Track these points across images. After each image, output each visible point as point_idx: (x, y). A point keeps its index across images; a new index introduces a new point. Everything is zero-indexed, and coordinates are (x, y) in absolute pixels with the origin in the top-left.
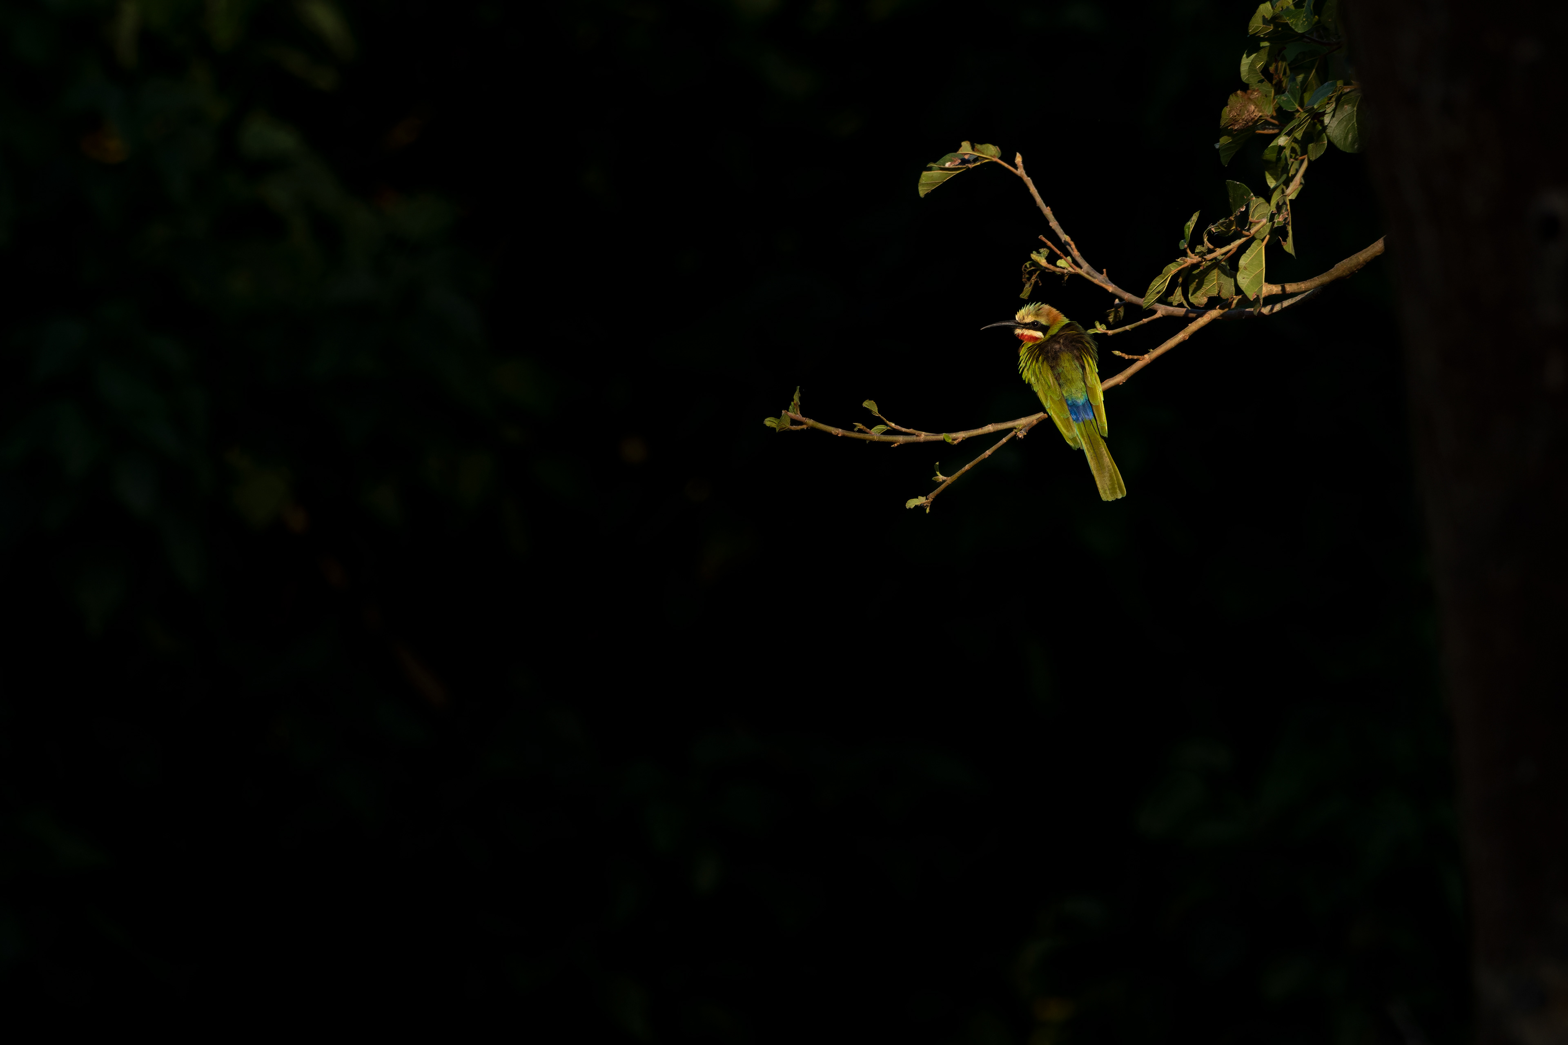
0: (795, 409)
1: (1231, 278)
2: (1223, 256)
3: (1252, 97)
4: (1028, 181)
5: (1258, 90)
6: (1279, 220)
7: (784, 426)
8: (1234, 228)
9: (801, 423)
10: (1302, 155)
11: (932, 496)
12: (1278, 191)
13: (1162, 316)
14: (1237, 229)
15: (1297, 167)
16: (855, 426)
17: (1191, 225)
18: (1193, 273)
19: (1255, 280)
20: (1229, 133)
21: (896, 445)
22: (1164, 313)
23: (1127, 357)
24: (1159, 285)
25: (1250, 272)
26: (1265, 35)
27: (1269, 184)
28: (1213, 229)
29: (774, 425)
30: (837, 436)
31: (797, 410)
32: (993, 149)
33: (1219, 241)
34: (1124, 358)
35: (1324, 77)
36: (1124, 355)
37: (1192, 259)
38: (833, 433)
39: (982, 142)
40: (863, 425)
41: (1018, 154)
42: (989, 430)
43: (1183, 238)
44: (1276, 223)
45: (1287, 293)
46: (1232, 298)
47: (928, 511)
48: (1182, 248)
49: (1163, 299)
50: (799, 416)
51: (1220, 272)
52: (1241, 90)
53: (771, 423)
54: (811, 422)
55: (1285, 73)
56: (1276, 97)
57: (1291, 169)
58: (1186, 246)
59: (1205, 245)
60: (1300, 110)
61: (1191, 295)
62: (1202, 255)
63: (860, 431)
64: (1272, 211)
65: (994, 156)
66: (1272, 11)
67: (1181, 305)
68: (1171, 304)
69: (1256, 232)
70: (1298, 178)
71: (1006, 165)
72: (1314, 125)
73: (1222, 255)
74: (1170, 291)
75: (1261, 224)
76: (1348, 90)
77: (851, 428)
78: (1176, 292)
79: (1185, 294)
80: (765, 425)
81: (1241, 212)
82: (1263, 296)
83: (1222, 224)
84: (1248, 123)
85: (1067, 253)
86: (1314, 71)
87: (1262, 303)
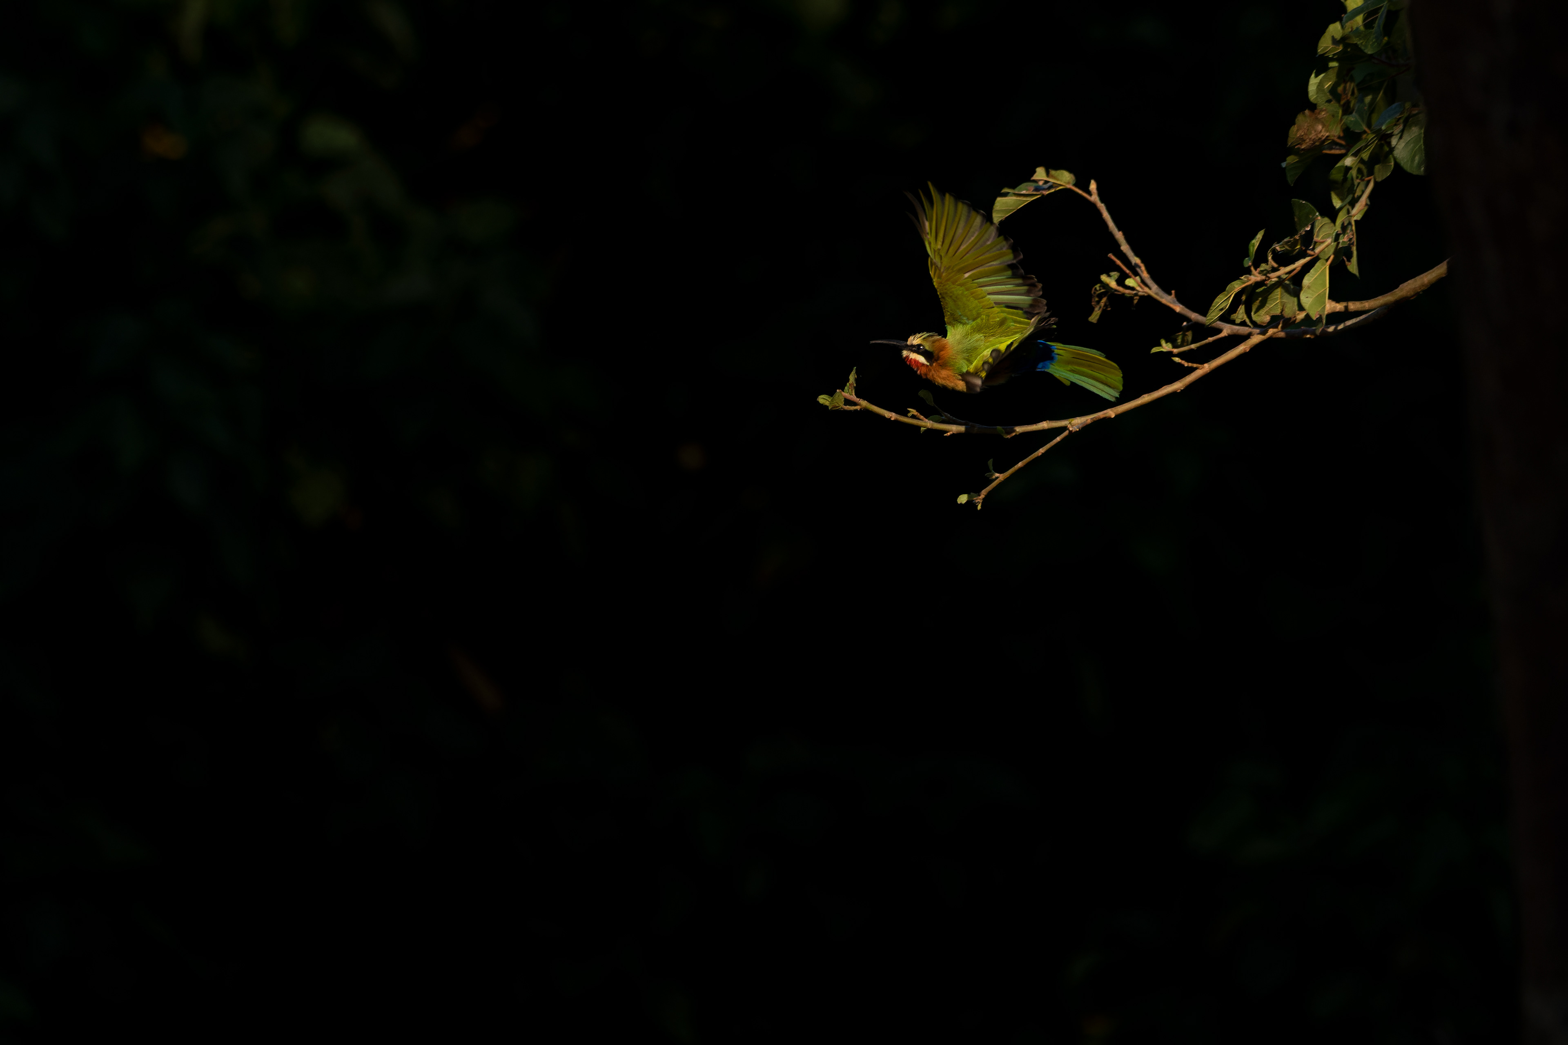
0: (850, 390)
1: (1295, 297)
2: (1287, 276)
3: (1320, 116)
4: (1102, 207)
5: (1325, 110)
6: (1343, 240)
7: (837, 405)
8: (1298, 247)
9: (855, 404)
10: (1369, 175)
11: (984, 493)
12: (1344, 211)
13: (1227, 335)
14: (1302, 248)
15: (1363, 189)
16: (909, 412)
17: (1256, 242)
18: (1257, 291)
19: (1320, 300)
20: (1297, 152)
21: (949, 434)
22: (1229, 332)
23: (1186, 364)
24: (1222, 302)
25: (1313, 291)
26: (1334, 55)
27: (1335, 204)
28: (1278, 248)
29: (827, 403)
30: (889, 419)
31: (852, 390)
32: (1067, 176)
33: (1283, 259)
34: (1183, 365)
35: (1391, 98)
36: (1183, 362)
37: (1255, 277)
38: (886, 416)
39: (1057, 168)
40: (917, 411)
41: (1093, 182)
42: (1043, 427)
43: (1248, 256)
44: (1340, 243)
45: (1351, 311)
46: (1294, 317)
47: (979, 508)
48: (1246, 265)
49: (1226, 317)
50: (854, 398)
51: (1283, 291)
52: (1309, 109)
53: (825, 401)
54: (864, 403)
55: (1353, 94)
56: (1344, 117)
57: (1358, 190)
58: (1250, 264)
59: (1269, 263)
60: (1367, 130)
61: (1255, 313)
62: (1265, 273)
63: (913, 417)
64: (1337, 232)
65: (1069, 183)
66: (1341, 31)
67: (1243, 324)
68: (1233, 322)
69: (1321, 252)
70: (1364, 200)
71: (1080, 192)
72: (1381, 146)
73: (1287, 273)
74: (1233, 308)
75: (1326, 244)
76: (1416, 112)
77: (905, 413)
78: (1239, 309)
79: (1248, 312)
80: (818, 402)
81: (1307, 231)
82: (1326, 313)
83: (1287, 243)
84: (1314, 143)
85: (1136, 274)
86: (1382, 92)
87: (1324, 323)
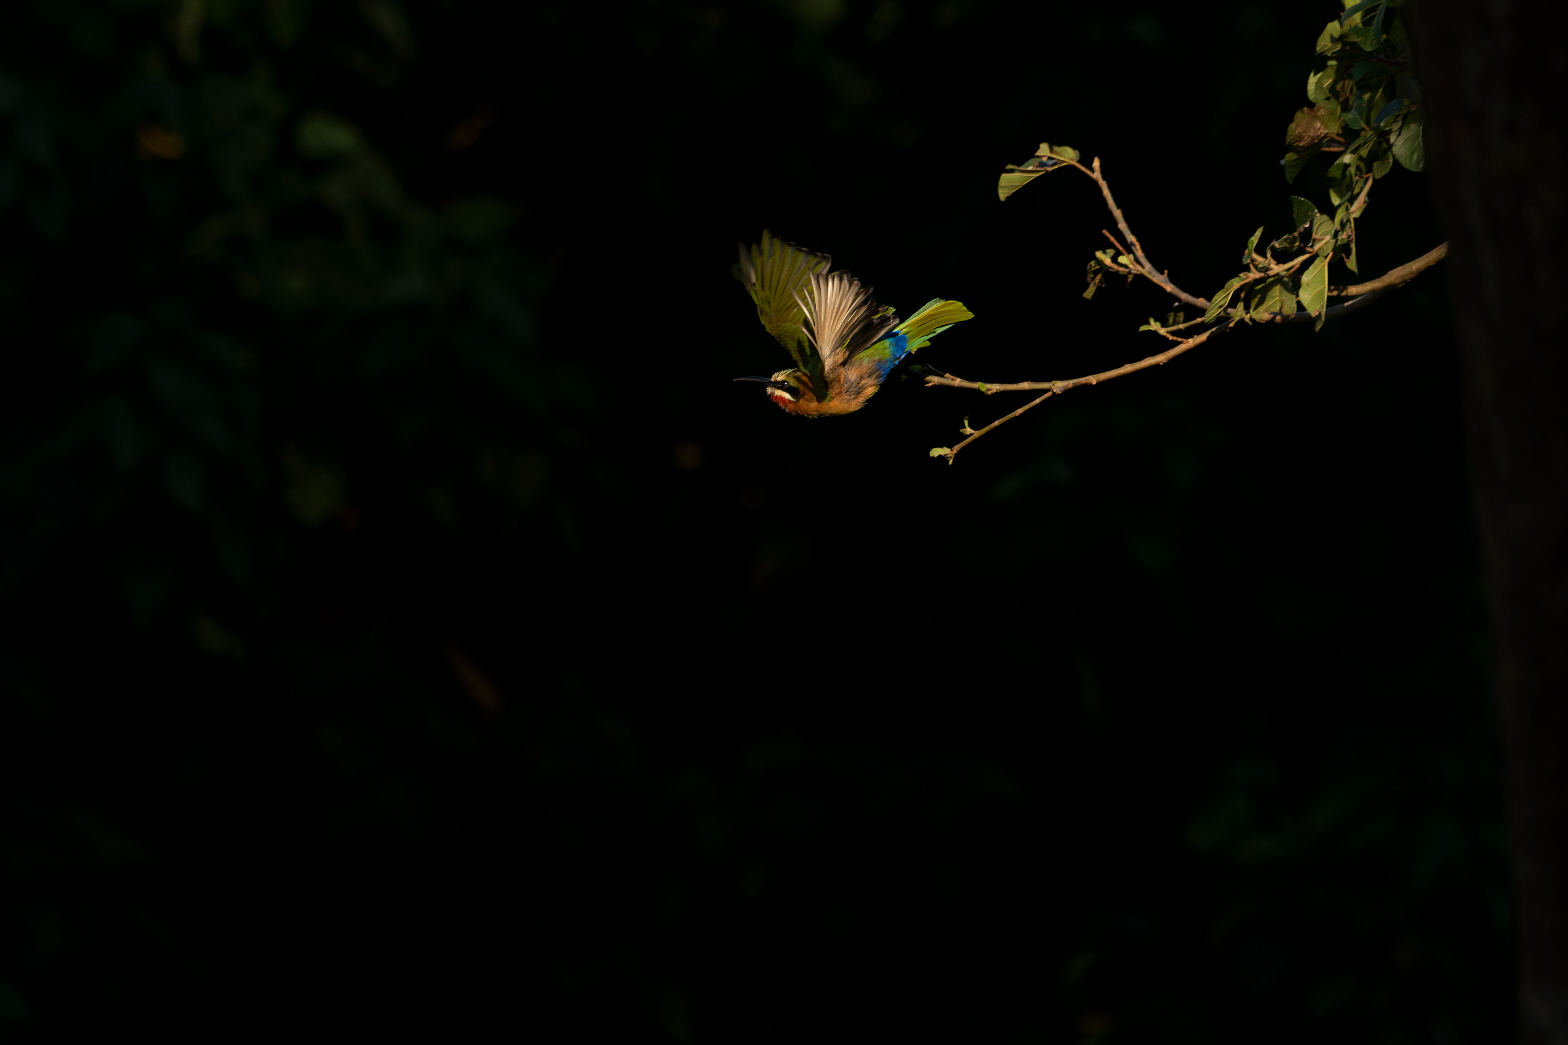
1: (1293, 294)
2: (1286, 273)
3: (1319, 114)
4: (1103, 184)
5: (1324, 107)
6: (1342, 237)
8: (1297, 244)
10: (1367, 172)
11: (957, 448)
12: (1342, 209)
14: (1301, 246)
15: (1362, 186)
17: (1255, 239)
18: (1256, 288)
19: (1317, 298)
20: (1295, 149)
24: (1221, 299)
25: (1312, 288)
26: (1332, 53)
27: (1333, 201)
28: (1277, 244)
32: (1071, 153)
33: (1282, 257)
35: (1390, 95)
37: (1254, 274)
39: (1062, 143)
41: (1096, 159)
42: (1024, 387)
43: (1247, 252)
44: (1339, 240)
46: (1293, 315)
47: (951, 462)
48: (1245, 262)
51: (1282, 288)
52: (1308, 107)
55: (1351, 91)
56: (1342, 114)
57: (1356, 188)
60: (1365, 127)
61: (1253, 311)
62: (1264, 270)
64: (1336, 229)
65: (1072, 159)
66: (1340, 29)
69: (1320, 249)
70: (1362, 197)
71: (1083, 169)
72: (1380, 143)
73: (1285, 271)
74: (1232, 305)
75: (1325, 241)
76: (1415, 109)
78: (1238, 306)
79: (1247, 309)
81: (1306, 229)
83: (1286, 240)
84: (1313, 140)
85: (1131, 252)
86: (1381, 90)
